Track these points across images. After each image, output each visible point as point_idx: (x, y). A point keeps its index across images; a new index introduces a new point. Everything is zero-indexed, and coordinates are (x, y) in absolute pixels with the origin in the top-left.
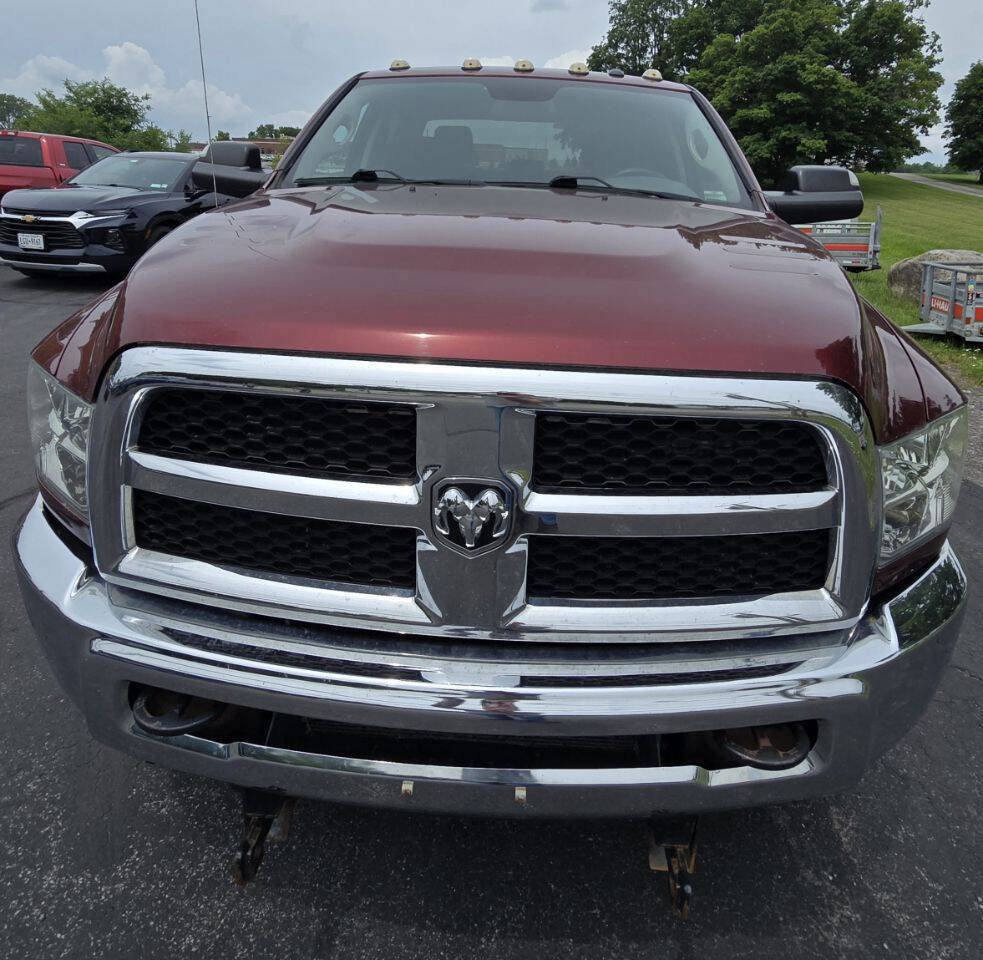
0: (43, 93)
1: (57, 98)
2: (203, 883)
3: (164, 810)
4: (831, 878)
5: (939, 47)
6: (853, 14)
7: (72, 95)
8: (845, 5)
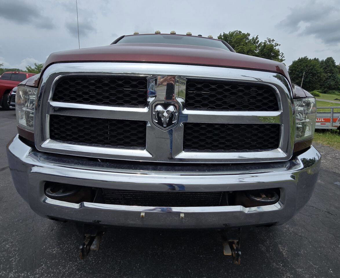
0: (28, 67)
1: (32, 68)
2: (67, 274)
3: (54, 252)
4: (282, 265)
5: (284, 56)
6: (260, 48)
7: (37, 67)
8: (257, 45)
